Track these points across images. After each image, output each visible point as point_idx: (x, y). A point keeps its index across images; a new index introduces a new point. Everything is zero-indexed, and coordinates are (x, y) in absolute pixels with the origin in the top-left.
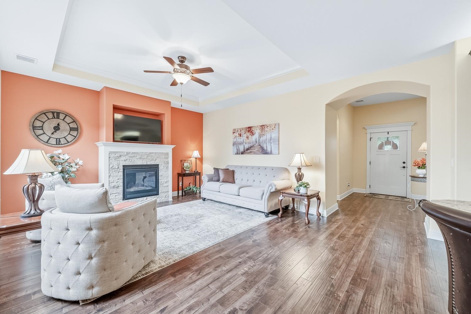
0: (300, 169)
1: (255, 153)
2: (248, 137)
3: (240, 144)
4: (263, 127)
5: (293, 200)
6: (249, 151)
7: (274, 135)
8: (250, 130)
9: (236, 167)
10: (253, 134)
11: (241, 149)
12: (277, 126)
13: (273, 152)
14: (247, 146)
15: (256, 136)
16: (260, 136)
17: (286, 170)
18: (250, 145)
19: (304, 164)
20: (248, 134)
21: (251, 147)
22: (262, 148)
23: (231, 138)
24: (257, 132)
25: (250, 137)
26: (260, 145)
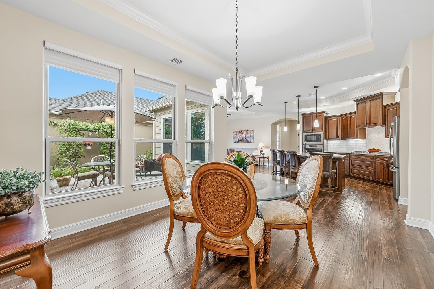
0: (261, 148)
1: (244, 142)
2: (240, 135)
3: (237, 138)
4: (247, 131)
5: (259, 159)
6: (240, 141)
7: (252, 135)
8: (241, 132)
9: (235, 148)
10: (242, 134)
11: (237, 140)
12: (253, 131)
13: (251, 142)
14: (240, 139)
15: (244, 135)
16: (246, 135)
17: (257, 149)
18: (241, 139)
19: (262, 146)
20: (241, 134)
21: (242, 139)
22: (247, 140)
23: (232, 135)
24: (245, 133)
25: (241, 135)
26: (246, 139)
